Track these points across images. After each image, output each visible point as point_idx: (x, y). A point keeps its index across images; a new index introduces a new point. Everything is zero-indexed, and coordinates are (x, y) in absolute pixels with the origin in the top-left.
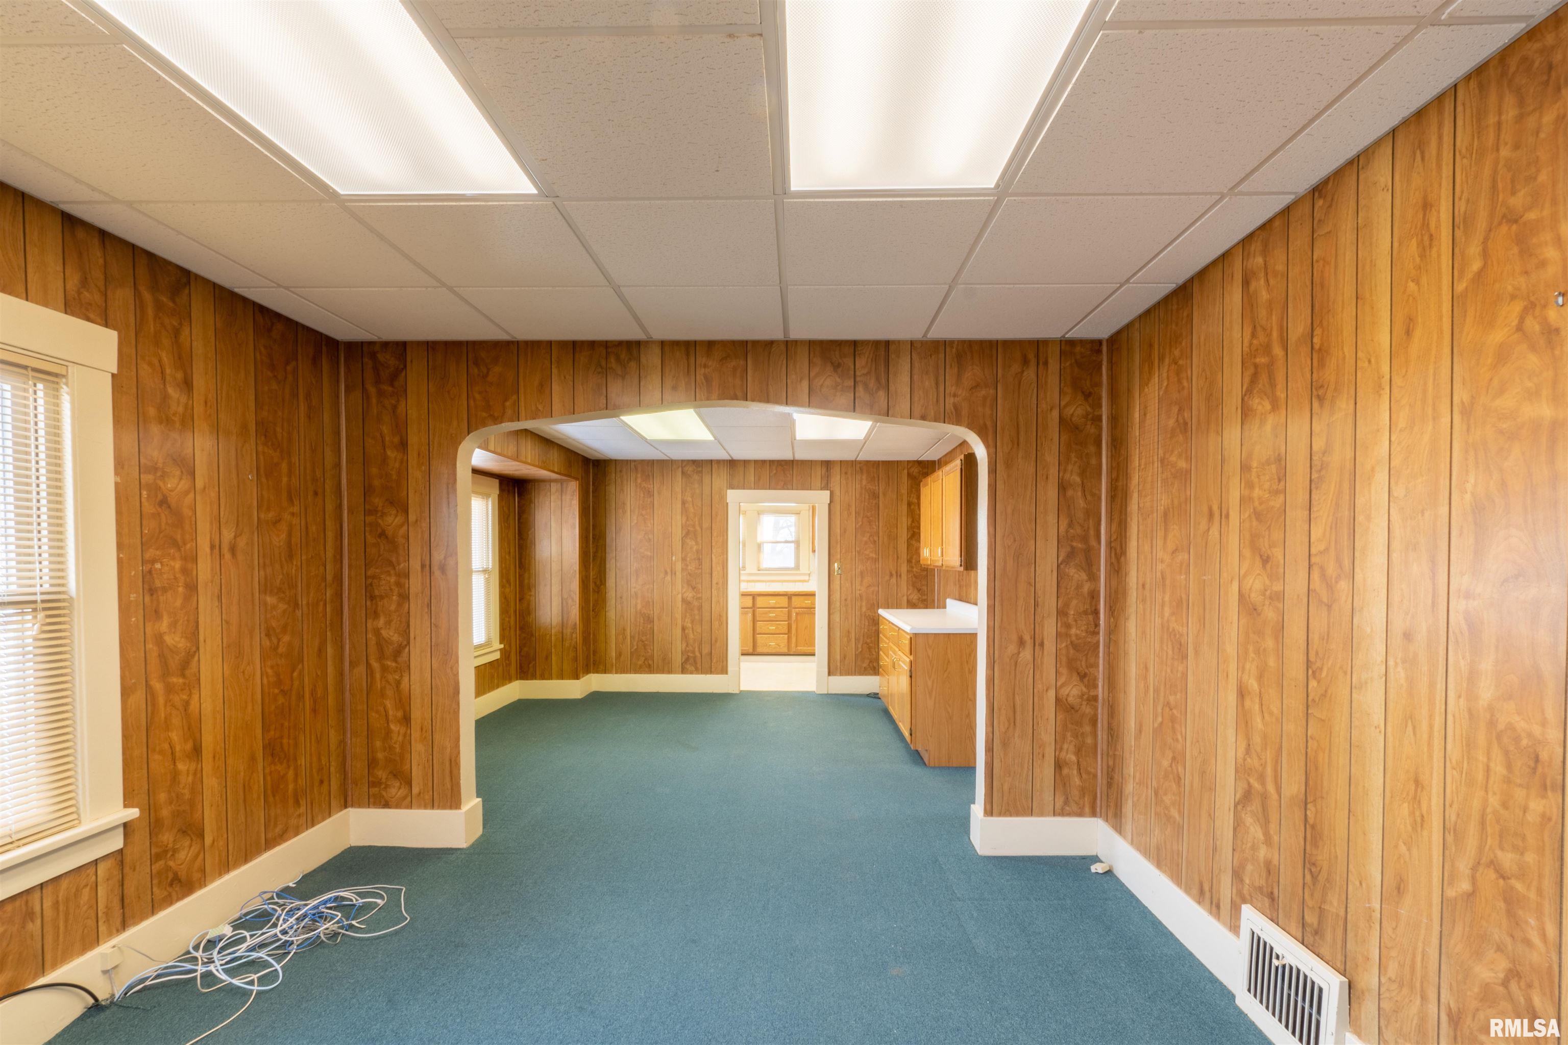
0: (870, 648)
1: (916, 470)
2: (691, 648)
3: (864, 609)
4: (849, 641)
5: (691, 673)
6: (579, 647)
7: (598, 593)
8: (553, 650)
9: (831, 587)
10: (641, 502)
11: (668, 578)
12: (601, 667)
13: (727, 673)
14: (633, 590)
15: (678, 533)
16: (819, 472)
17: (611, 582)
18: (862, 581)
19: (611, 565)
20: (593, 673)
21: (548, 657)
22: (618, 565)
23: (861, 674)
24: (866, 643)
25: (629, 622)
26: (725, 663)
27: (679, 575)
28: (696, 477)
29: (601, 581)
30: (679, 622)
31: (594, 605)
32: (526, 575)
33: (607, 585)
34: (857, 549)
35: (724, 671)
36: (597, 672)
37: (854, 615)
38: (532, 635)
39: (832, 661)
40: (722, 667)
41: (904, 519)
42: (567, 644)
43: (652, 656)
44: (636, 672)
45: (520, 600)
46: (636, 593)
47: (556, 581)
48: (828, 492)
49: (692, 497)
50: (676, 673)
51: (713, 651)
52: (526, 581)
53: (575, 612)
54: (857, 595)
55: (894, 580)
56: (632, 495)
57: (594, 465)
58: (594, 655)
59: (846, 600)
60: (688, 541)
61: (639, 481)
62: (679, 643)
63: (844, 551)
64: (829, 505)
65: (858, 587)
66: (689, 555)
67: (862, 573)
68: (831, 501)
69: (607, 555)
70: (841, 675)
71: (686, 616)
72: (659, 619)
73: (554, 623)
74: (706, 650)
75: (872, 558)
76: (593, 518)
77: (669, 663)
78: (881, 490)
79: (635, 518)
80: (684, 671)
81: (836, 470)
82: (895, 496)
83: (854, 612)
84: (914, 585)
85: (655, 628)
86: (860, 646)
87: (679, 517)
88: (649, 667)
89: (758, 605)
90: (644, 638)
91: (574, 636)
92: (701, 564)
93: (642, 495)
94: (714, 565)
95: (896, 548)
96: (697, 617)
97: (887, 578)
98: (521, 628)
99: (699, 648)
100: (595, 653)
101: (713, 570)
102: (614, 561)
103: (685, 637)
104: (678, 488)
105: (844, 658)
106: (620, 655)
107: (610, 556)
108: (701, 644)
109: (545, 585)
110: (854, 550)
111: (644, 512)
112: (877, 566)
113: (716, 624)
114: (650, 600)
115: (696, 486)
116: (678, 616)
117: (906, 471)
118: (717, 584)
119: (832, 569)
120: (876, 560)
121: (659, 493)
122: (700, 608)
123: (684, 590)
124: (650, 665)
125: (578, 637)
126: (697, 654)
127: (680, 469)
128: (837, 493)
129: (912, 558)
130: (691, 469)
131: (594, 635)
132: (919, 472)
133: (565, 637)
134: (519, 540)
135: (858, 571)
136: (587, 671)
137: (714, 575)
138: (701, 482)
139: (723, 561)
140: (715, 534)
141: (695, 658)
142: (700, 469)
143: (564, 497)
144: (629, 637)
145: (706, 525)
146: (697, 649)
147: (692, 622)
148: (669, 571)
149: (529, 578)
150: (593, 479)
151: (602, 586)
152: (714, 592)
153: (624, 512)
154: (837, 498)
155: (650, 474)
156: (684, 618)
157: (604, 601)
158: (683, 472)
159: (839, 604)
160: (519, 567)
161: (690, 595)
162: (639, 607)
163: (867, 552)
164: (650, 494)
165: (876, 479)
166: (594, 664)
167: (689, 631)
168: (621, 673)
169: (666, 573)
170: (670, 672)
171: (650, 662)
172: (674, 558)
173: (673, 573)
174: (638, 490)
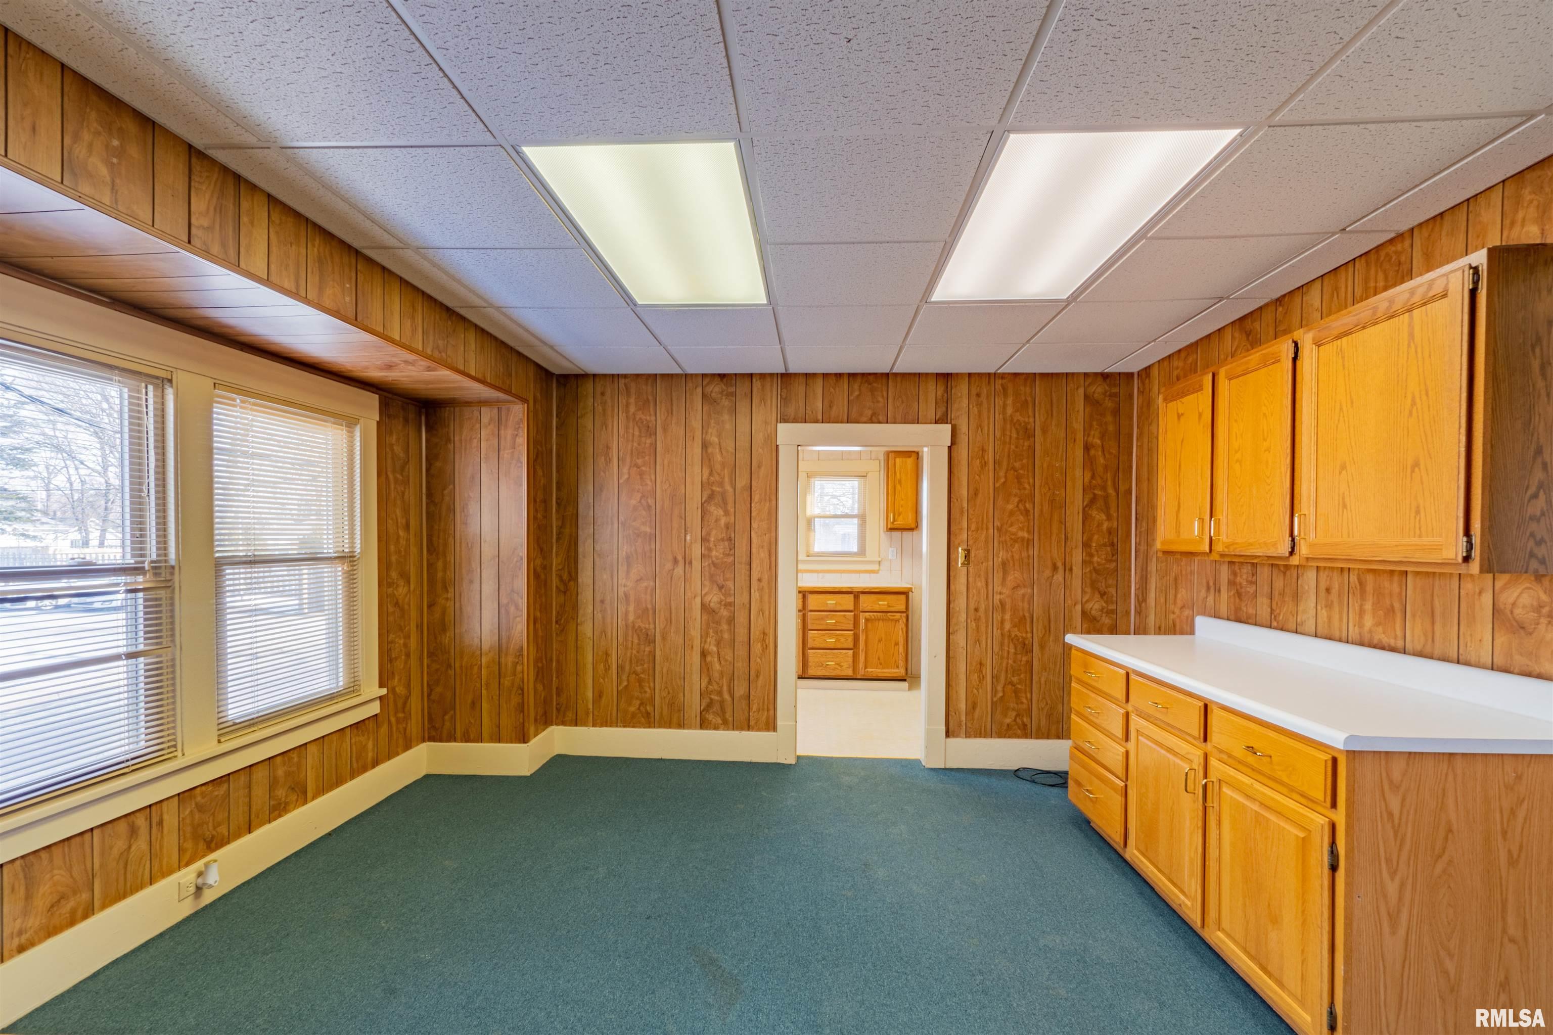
0: (1016, 692)
1: (1100, 390)
2: (716, 687)
3: (1007, 626)
4: (982, 679)
5: (716, 728)
6: (530, 686)
7: (565, 593)
8: (484, 692)
9: (952, 587)
10: (635, 444)
11: (679, 570)
12: (570, 715)
13: (775, 729)
14: (621, 590)
15: (695, 496)
16: (933, 391)
17: (585, 577)
18: (1004, 579)
19: (585, 547)
20: (557, 724)
21: (475, 704)
22: (597, 548)
23: (1000, 735)
24: (1011, 683)
25: (615, 642)
26: (772, 712)
27: (696, 564)
28: (725, 402)
29: (570, 573)
30: (697, 643)
31: (558, 613)
32: (440, 564)
33: (580, 580)
34: (997, 523)
35: (771, 725)
36: (564, 723)
37: (990, 635)
38: (449, 666)
39: (952, 713)
40: (768, 718)
41: (1079, 473)
42: (506, 682)
43: (652, 700)
44: (626, 725)
45: (429, 607)
46: (626, 596)
47: (489, 575)
48: (948, 427)
49: (719, 436)
50: (690, 728)
51: (752, 693)
52: (440, 575)
53: (520, 628)
54: (996, 602)
55: (1059, 577)
56: (621, 432)
57: (558, 381)
58: (558, 695)
59: (976, 610)
60: (712, 508)
61: (632, 409)
62: (696, 677)
63: (973, 527)
64: (950, 448)
65: (997, 588)
66: (714, 532)
67: (1004, 564)
68: (953, 442)
69: (580, 532)
70: (968, 736)
71: (707, 634)
72: (664, 638)
73: (486, 646)
74: (740, 690)
75: (1023, 539)
76: (558, 471)
77: (679, 711)
78: (1038, 423)
79: (625, 470)
80: (704, 724)
81: (962, 390)
82: (1063, 435)
83: (990, 630)
84: (1093, 585)
85: (658, 653)
86: (1000, 688)
87: (697, 469)
88: (647, 719)
89: (810, 608)
90: (639, 669)
91: (519, 668)
92: (733, 547)
93: (637, 433)
94: (754, 550)
95: (1063, 522)
96: (726, 636)
97: (1048, 573)
98: (431, 655)
99: (729, 686)
100: (559, 691)
101: (754, 557)
102: (590, 541)
103: (706, 667)
104: (696, 424)
105: (973, 706)
106: (600, 696)
107: (584, 533)
108: (732, 679)
109: (471, 582)
110: (991, 526)
111: (639, 462)
112: (1031, 553)
113: (757, 648)
114: (649, 606)
115: (726, 417)
116: (695, 633)
117: (1081, 391)
118: (759, 580)
119: (952, 557)
120: (1029, 543)
121: (665, 430)
122: (731, 621)
123: (705, 590)
124: (648, 714)
125: (527, 670)
126: (727, 696)
127: (699, 390)
128: (963, 427)
129: (1090, 539)
130: (717, 389)
131: (558, 661)
132: (1104, 394)
133: (503, 670)
134: (427, 504)
135: (998, 561)
136: (546, 721)
137: (754, 565)
138: (734, 410)
139: (770, 544)
140: (756, 498)
141: (722, 703)
142: (733, 389)
143: (502, 432)
144: (614, 667)
145: (742, 482)
146: (725, 688)
147: (718, 644)
148: (680, 558)
149: (445, 569)
150: (558, 407)
151: (572, 583)
152: (755, 595)
153: (608, 461)
154: (963, 439)
155: (650, 398)
156: (704, 637)
157: (575, 607)
158: (704, 396)
159: (964, 616)
160: (428, 550)
161: (714, 599)
162: (631, 618)
163: (1013, 529)
164: (650, 431)
165: (1030, 406)
166: (558, 710)
167: (713, 660)
168: (601, 726)
169: (676, 561)
170: (681, 725)
171: (649, 708)
172: (688, 538)
173: (688, 562)
174: (631, 424)
